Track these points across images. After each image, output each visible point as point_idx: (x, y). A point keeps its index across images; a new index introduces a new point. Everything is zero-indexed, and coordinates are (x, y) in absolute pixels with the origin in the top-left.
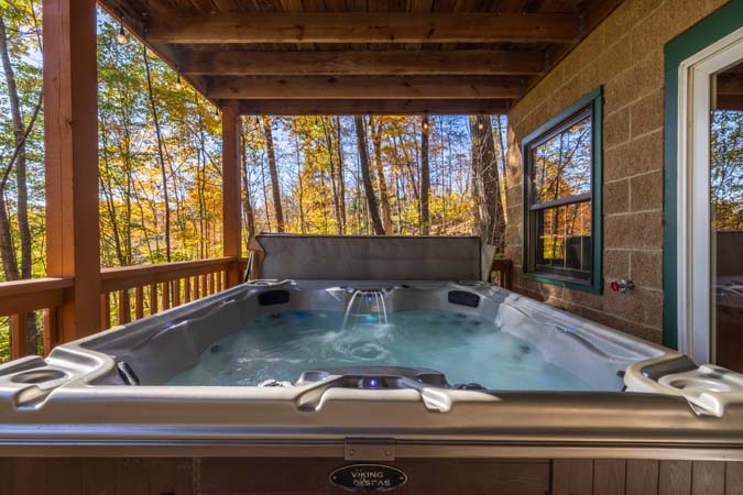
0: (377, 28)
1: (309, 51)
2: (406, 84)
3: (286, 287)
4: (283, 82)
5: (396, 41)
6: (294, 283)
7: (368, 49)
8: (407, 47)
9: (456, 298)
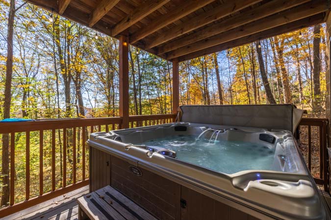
0: (210, 17)
1: (192, 33)
2: (242, 30)
3: (186, 125)
4: (189, 47)
5: (218, 19)
6: (190, 124)
7: (215, 24)
8: (232, 16)
9: (263, 138)
